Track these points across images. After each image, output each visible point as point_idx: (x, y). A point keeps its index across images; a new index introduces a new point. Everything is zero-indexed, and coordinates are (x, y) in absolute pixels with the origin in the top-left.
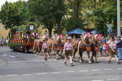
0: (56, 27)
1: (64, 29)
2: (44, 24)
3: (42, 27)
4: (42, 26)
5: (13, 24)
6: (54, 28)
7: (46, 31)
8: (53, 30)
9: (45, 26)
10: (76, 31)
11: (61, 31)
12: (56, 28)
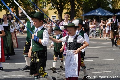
0: (68, 7)
1: (81, 9)
2: (51, 3)
3: (49, 7)
4: (48, 5)
5: (9, 3)
6: (66, 8)
7: (55, 12)
8: (65, 11)
9: (53, 5)
10: (97, 12)
11: (76, 13)
12: (69, 9)
